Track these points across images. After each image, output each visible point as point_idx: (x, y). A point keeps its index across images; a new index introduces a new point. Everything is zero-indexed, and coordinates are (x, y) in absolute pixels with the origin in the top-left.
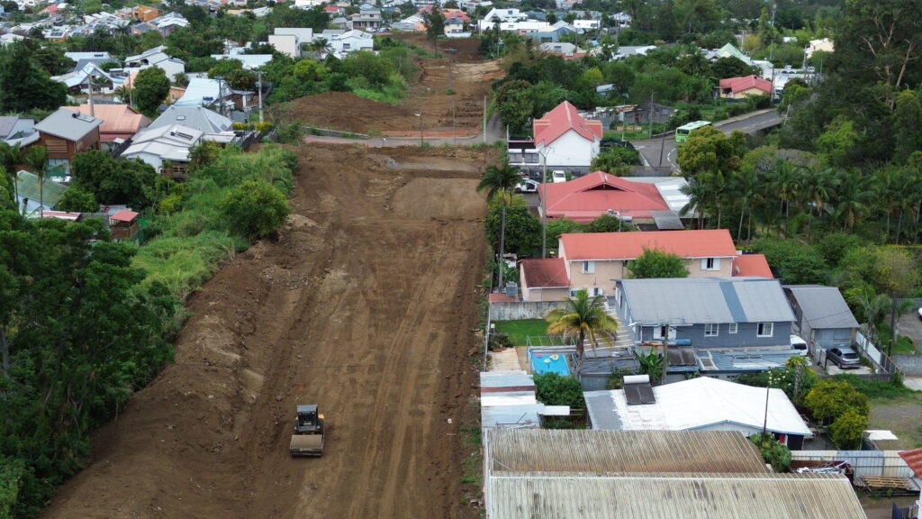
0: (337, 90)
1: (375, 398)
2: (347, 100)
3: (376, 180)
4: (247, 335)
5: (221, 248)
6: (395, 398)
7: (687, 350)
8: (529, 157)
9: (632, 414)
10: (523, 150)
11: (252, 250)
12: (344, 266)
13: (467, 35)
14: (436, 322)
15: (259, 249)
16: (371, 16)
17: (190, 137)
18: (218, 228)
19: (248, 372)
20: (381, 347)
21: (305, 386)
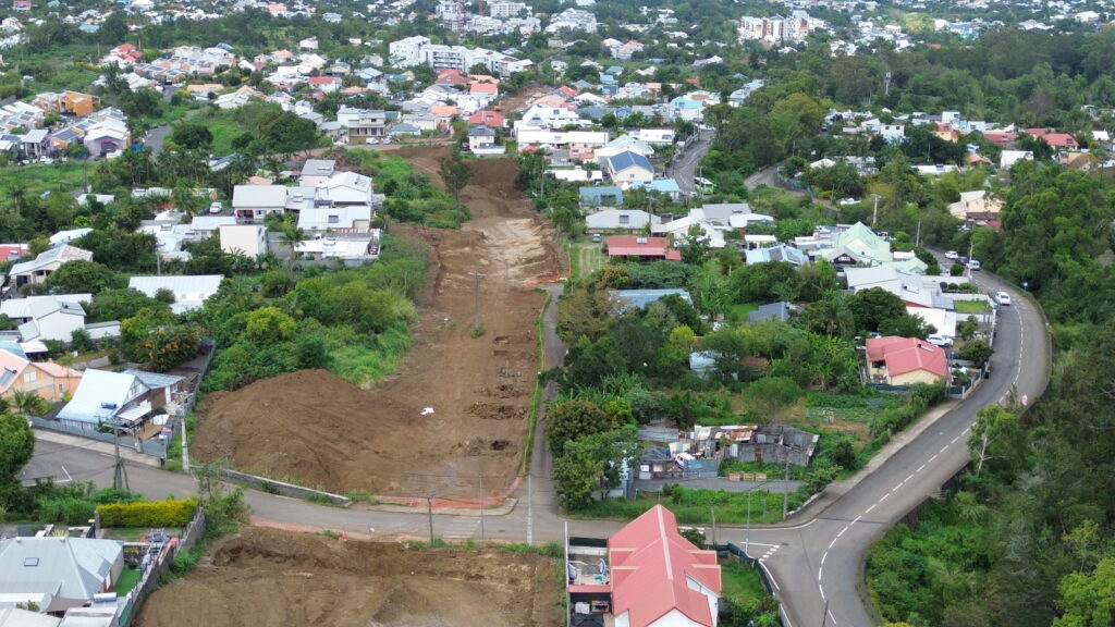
13: (500, 151)
16: (374, 120)
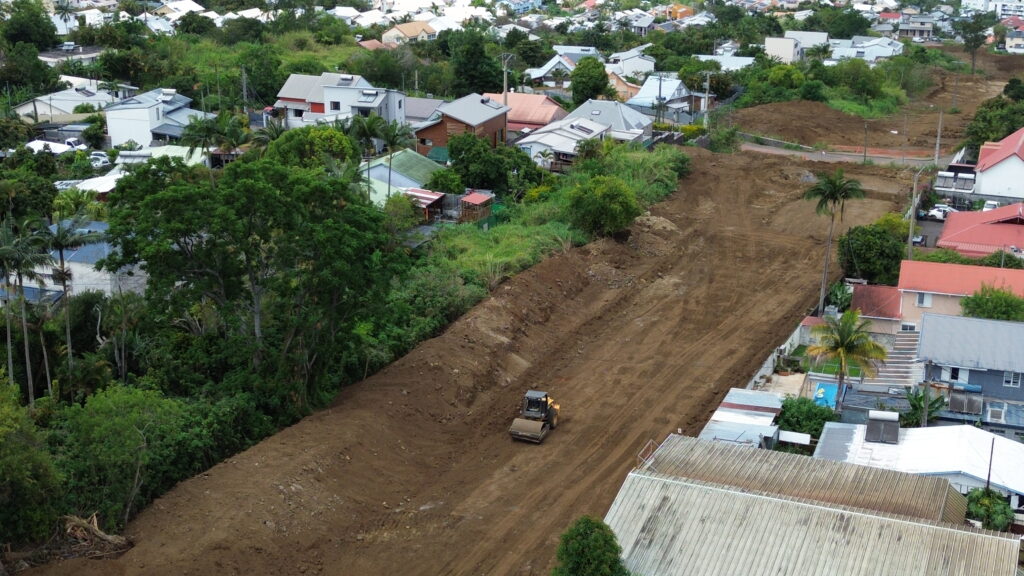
0: (808, 99)
1: (628, 401)
2: (815, 111)
3: (772, 192)
4: (535, 323)
5: (556, 240)
6: (649, 403)
7: (975, 398)
8: (962, 182)
9: (864, 451)
10: (956, 175)
11: (591, 246)
12: (682, 273)
14: (746, 339)
15: (597, 246)
16: (922, 24)
17: (589, 131)
18: (562, 220)
19: (515, 356)
20: (667, 355)
21: (566, 380)
